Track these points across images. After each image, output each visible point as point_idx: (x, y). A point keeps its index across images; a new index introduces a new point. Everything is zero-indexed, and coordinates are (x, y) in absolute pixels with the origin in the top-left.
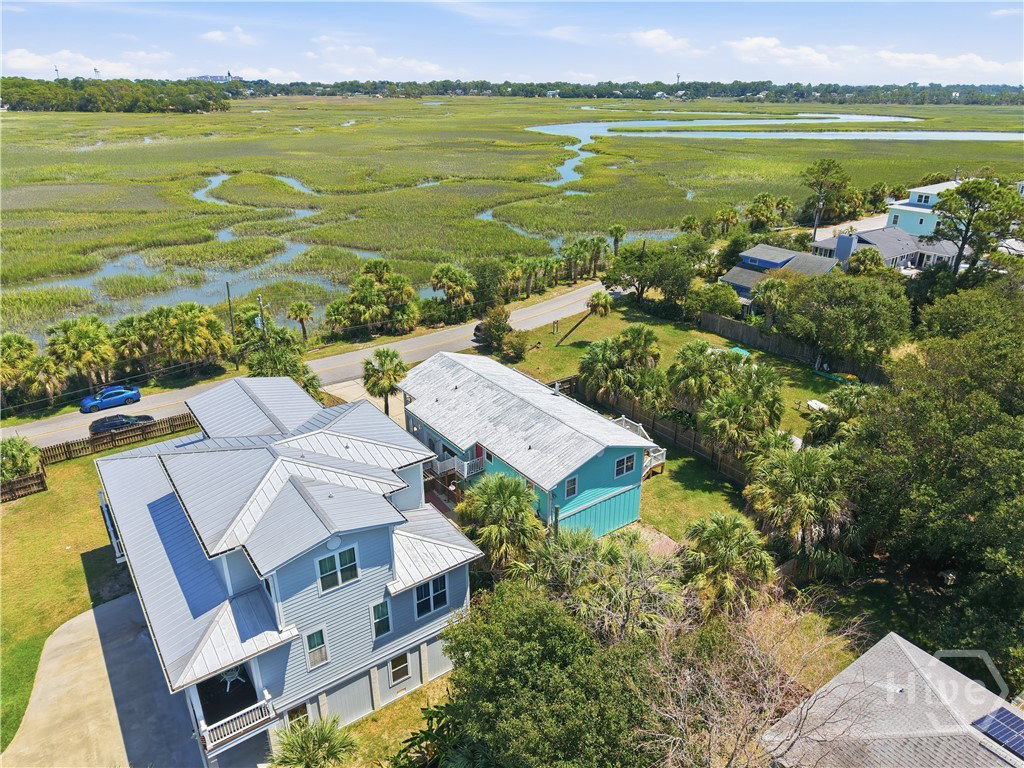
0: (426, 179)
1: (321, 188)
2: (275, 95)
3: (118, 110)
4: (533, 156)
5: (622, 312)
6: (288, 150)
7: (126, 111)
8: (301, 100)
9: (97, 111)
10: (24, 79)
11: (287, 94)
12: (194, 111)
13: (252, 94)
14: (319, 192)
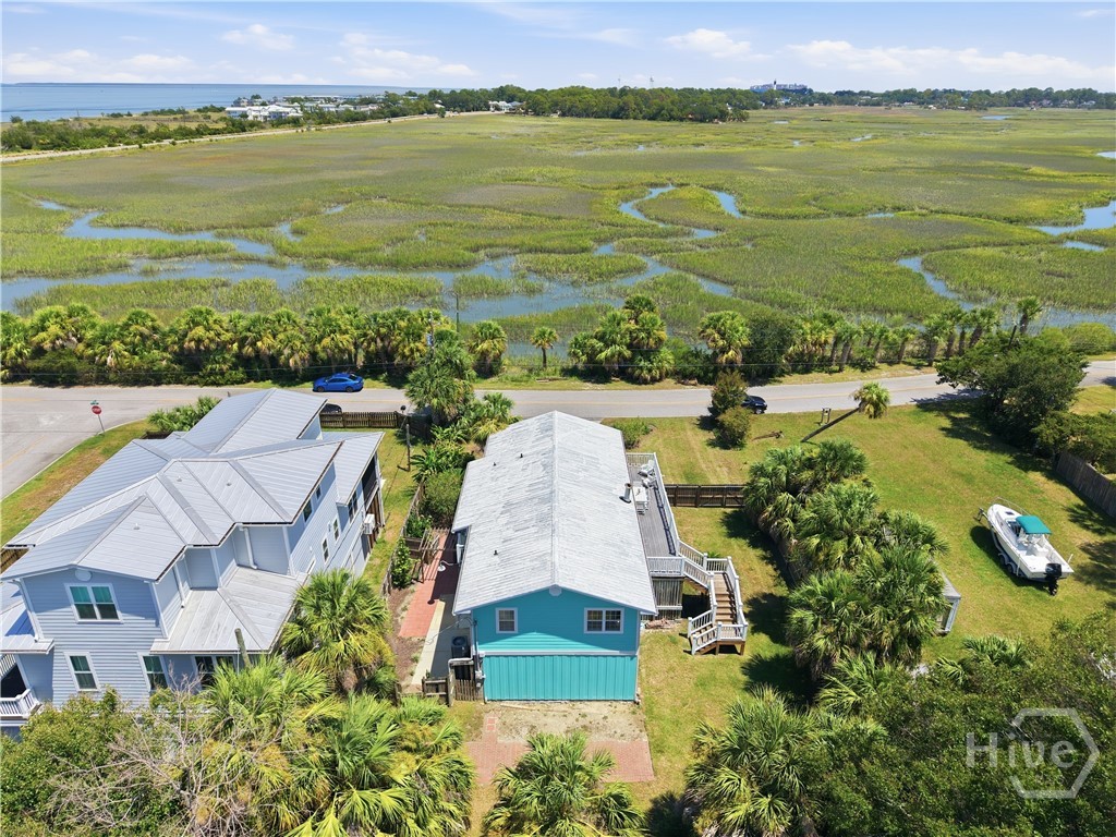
0: (882, 209)
1: (749, 209)
2: (811, 105)
3: (644, 118)
4: (1067, 191)
5: (954, 420)
6: (758, 165)
7: (649, 119)
8: (835, 111)
9: (627, 118)
10: (583, 88)
11: (825, 104)
12: (711, 121)
13: (787, 104)
14: (744, 212)
